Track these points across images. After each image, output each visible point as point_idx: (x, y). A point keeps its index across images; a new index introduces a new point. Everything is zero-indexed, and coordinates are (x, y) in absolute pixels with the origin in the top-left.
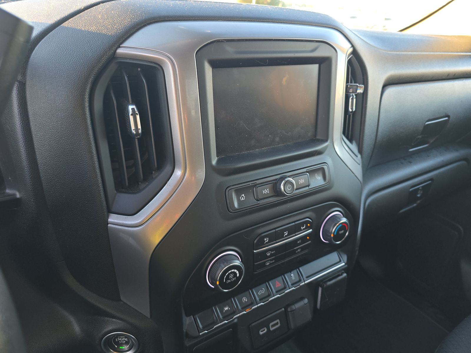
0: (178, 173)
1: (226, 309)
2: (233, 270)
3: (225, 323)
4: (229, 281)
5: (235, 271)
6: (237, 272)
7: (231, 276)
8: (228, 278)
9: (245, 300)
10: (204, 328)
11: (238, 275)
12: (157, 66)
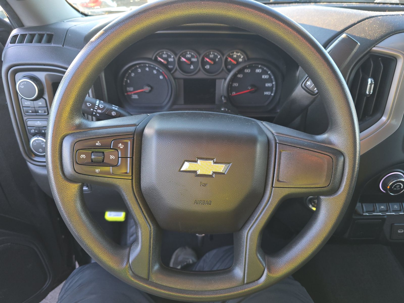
0: (384, 118)
1: (382, 207)
2: (400, 184)
3: (380, 215)
4: (395, 189)
5: (402, 184)
6: (402, 186)
7: (398, 186)
8: (395, 187)
9: (395, 207)
10: (367, 212)
11: (402, 188)
12: (394, 59)
